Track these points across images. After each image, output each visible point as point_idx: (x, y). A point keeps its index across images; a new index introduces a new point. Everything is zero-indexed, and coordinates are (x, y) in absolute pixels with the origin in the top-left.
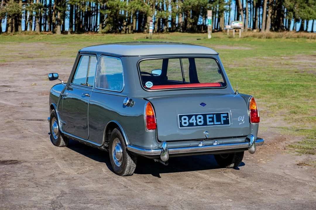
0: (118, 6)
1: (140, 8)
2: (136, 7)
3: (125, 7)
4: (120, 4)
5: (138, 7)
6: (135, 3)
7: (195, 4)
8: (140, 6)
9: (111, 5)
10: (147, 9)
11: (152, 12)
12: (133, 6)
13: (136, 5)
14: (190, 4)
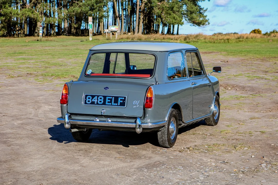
0: (11, 13)
1: (30, 15)
2: (27, 14)
3: (17, 14)
4: (13, 11)
5: (29, 14)
6: (26, 10)
7: (78, 11)
8: (30, 13)
9: (5, 12)
10: (37, 16)
11: (41, 18)
12: (24, 13)
13: (27, 12)
14: (73, 12)
